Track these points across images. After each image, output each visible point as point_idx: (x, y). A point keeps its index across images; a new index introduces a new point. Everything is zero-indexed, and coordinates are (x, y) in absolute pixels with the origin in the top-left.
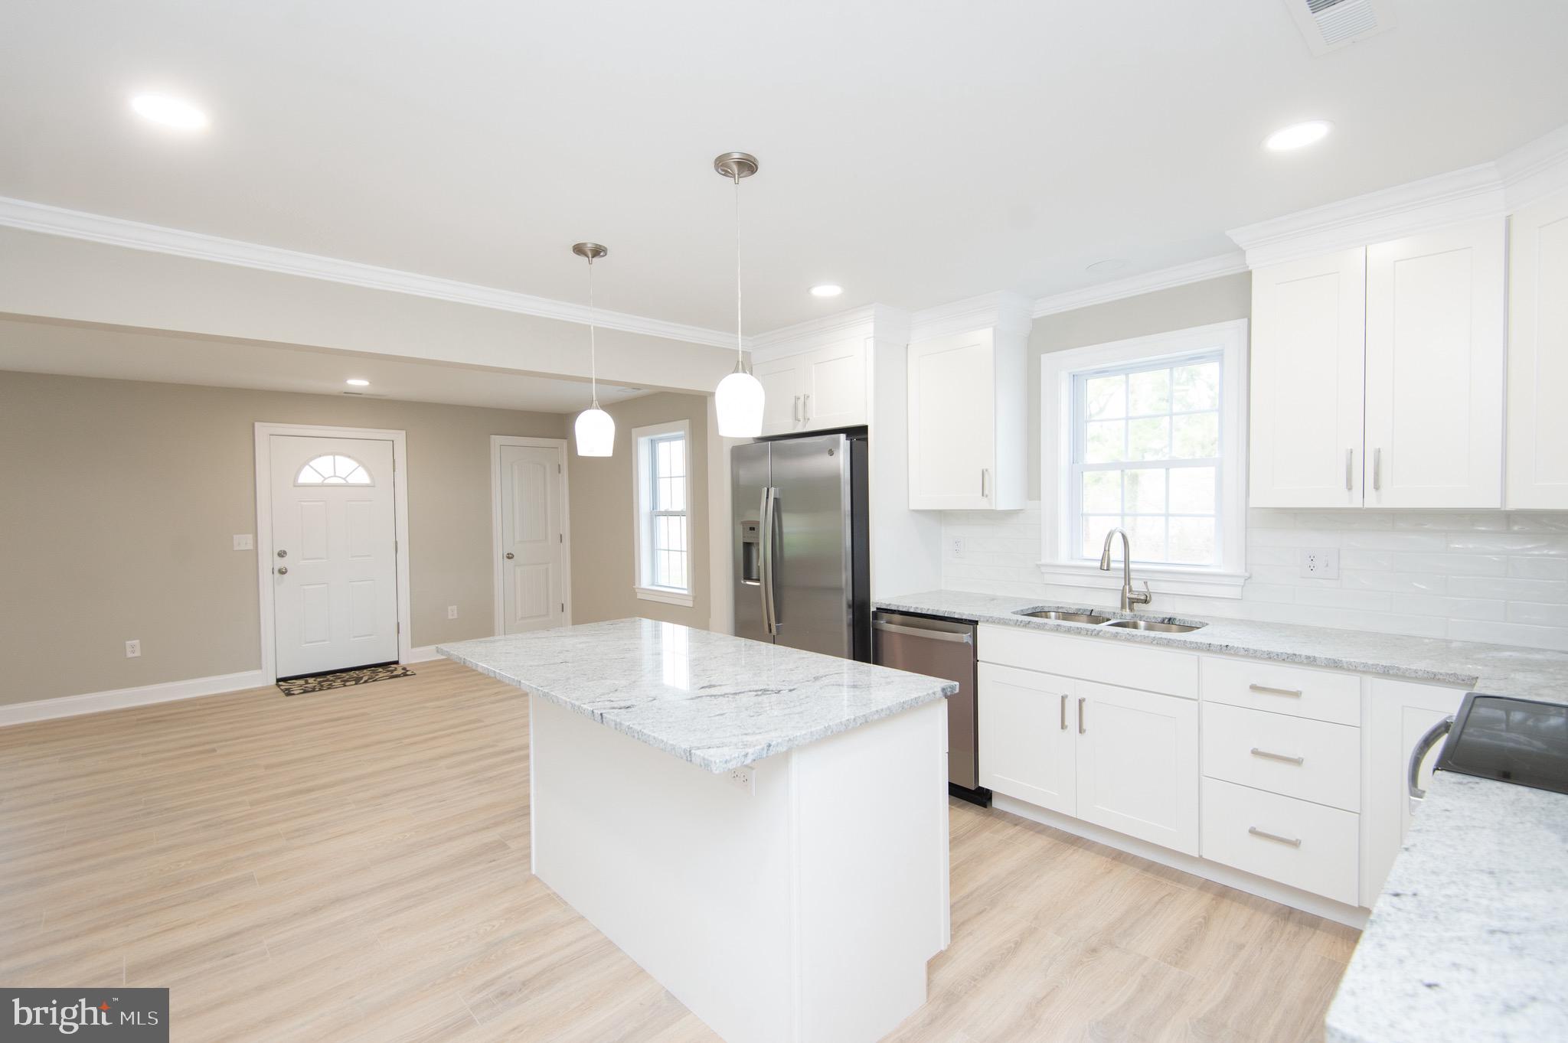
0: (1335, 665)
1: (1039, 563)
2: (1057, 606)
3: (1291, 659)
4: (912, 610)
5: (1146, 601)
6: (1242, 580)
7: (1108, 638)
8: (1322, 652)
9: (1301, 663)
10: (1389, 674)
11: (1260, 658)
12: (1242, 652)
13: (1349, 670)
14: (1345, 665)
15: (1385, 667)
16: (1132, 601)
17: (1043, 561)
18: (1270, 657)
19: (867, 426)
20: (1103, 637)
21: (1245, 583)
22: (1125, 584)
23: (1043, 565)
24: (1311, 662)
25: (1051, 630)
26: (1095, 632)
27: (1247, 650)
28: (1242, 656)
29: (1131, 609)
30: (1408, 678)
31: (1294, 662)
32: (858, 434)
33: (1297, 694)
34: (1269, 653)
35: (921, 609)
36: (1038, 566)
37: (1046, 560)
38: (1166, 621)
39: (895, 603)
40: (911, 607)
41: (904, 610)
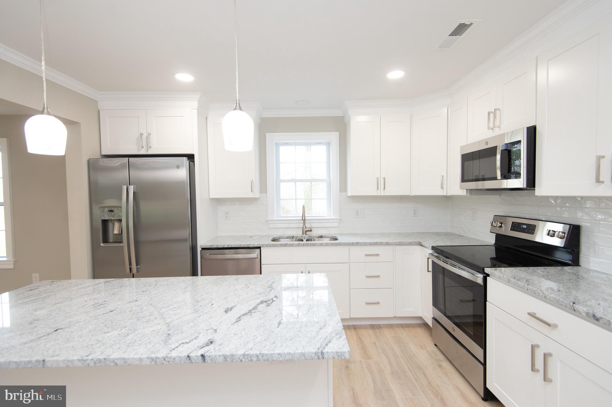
0: (388, 244)
1: (267, 219)
2: (279, 236)
3: (376, 244)
4: (226, 247)
5: (311, 231)
6: (339, 221)
7: (319, 246)
8: (384, 240)
9: (379, 245)
10: (400, 244)
11: (368, 245)
12: (363, 244)
13: (391, 245)
14: (390, 243)
15: (399, 242)
16: (306, 231)
17: (269, 219)
18: (371, 244)
19: (194, 155)
20: (317, 246)
21: (340, 221)
22: (304, 225)
23: (269, 220)
24: (381, 244)
25: (296, 246)
27: (364, 243)
28: (363, 245)
29: (306, 234)
30: (406, 245)
31: (377, 245)
32: (191, 157)
33: (378, 255)
34: (370, 243)
35: (232, 245)
36: (267, 221)
37: (270, 218)
38: (320, 237)
39: (214, 244)
40: (225, 245)
41: (221, 247)
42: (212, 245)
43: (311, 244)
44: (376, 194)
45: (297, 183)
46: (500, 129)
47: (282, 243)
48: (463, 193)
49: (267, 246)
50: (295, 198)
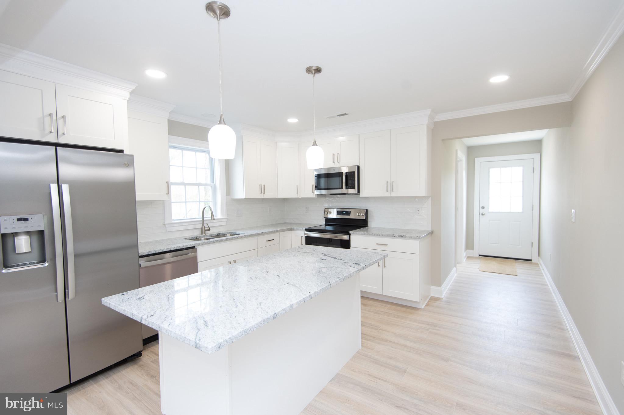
1: (165, 223)
3: (272, 232)
4: (165, 250)
5: (209, 230)
6: (227, 220)
7: (240, 238)
12: (265, 233)
14: (278, 231)
15: (282, 229)
16: (205, 231)
19: (124, 151)
22: (202, 225)
23: (167, 224)
25: (225, 241)
26: (237, 238)
29: (205, 234)
30: (285, 231)
33: (273, 240)
34: (269, 232)
35: (170, 248)
36: (165, 225)
37: (168, 221)
38: (219, 234)
39: (152, 250)
40: (164, 249)
41: (160, 252)
42: (150, 251)
43: (235, 238)
44: (259, 197)
45: (186, 186)
46: (339, 164)
47: (215, 240)
48: (314, 196)
49: (203, 244)
50: (185, 201)
